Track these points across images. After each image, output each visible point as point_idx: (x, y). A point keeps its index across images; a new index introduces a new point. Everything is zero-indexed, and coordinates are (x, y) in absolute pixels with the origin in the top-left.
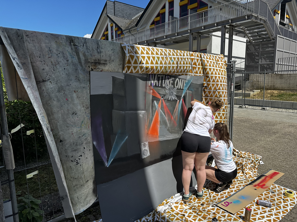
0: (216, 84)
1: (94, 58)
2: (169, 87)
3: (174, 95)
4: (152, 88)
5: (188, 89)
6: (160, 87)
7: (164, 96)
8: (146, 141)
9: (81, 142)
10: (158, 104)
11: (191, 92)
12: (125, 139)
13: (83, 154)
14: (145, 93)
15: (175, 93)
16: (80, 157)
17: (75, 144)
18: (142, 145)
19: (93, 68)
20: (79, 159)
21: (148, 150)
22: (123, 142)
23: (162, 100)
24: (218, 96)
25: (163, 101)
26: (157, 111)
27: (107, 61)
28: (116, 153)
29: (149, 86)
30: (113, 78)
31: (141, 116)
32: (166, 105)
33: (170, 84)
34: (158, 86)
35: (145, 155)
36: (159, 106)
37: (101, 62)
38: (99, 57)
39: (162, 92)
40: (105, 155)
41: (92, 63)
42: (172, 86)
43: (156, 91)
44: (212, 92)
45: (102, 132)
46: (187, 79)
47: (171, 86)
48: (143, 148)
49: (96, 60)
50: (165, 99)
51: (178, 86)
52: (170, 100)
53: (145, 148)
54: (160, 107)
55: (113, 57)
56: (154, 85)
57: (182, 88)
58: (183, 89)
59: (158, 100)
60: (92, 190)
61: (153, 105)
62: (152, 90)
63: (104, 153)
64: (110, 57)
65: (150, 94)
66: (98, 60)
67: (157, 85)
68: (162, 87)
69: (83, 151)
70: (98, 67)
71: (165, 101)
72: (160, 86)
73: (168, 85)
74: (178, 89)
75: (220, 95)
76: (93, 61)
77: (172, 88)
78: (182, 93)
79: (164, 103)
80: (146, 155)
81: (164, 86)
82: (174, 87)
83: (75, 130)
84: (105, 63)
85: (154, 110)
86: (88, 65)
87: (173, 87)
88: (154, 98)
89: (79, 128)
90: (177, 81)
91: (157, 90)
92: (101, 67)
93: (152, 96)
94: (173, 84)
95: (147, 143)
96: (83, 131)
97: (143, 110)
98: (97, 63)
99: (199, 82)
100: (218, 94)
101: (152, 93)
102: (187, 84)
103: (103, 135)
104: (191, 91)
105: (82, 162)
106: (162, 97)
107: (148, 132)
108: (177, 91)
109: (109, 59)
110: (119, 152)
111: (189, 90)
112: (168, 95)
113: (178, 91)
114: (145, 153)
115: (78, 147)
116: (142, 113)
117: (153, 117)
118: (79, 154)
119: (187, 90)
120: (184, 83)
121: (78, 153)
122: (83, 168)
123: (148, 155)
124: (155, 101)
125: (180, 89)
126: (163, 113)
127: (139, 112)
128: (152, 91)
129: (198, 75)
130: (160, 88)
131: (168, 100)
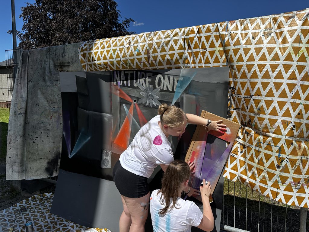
0: (251, 83)
1: (59, 62)
2: (145, 87)
3: (156, 99)
4: (119, 87)
5: (186, 91)
6: (129, 87)
7: (138, 100)
8: (110, 150)
9: (39, 127)
10: (128, 109)
11: (194, 97)
12: (88, 139)
13: (39, 137)
14: (111, 93)
15: (158, 97)
16: (37, 138)
17: (34, 127)
18: (104, 153)
19: (61, 70)
20: (36, 139)
21: (110, 162)
22: (85, 142)
23: (134, 104)
24: (256, 110)
25: (137, 106)
26: (128, 117)
27: (69, 62)
29: (114, 86)
30: (77, 77)
31: (106, 119)
32: (141, 112)
33: (145, 84)
34: (127, 86)
35: (104, 165)
36: (131, 112)
37: (65, 64)
38: (63, 60)
39: (134, 93)
40: (69, 147)
41: (59, 66)
42: (151, 86)
43: (125, 92)
44: (243, 99)
45: (70, 126)
46: (181, 75)
47: (149, 87)
48: (104, 157)
49: (61, 63)
50: (140, 104)
51: (162, 87)
52: (149, 106)
53: (106, 158)
54: (132, 114)
55: (75, 58)
56: (121, 84)
57: (170, 89)
58: (173, 91)
59: (128, 104)
60: (45, 168)
61: (122, 109)
62: (119, 90)
64: (72, 59)
65: (116, 95)
66: (63, 63)
67: (125, 84)
68: (132, 86)
69: (40, 135)
70: (64, 68)
71: (139, 107)
72: (129, 85)
73: (142, 85)
74: (162, 90)
75: (259, 109)
76: (59, 64)
77: (149, 88)
78: (173, 98)
79: (138, 109)
80: (107, 166)
81: (135, 85)
82: (155, 88)
83: (36, 117)
84: (69, 64)
85: (123, 115)
86: (56, 68)
87: (153, 88)
88: (123, 101)
89: (39, 116)
90: (160, 78)
91: (126, 90)
92: (66, 69)
93: (120, 97)
94: (152, 83)
95: (110, 153)
96: (42, 119)
97: (108, 113)
98: (62, 65)
99: (215, 79)
100: (254, 105)
101: (119, 95)
102: (182, 83)
104: (194, 95)
105: (37, 142)
106: (135, 101)
107: (113, 141)
108: (161, 94)
109: (71, 61)
111: (188, 94)
112: (145, 99)
113: (163, 94)
114: (106, 162)
115: (36, 130)
116: (107, 116)
117: (121, 124)
118: (37, 136)
119: (183, 94)
120: (176, 82)
121: (35, 134)
122: (38, 147)
123: (108, 166)
124: (124, 105)
125: (167, 90)
126: (136, 122)
127: (104, 114)
128: (118, 92)
129: (211, 65)
130: (131, 88)
131: (145, 106)
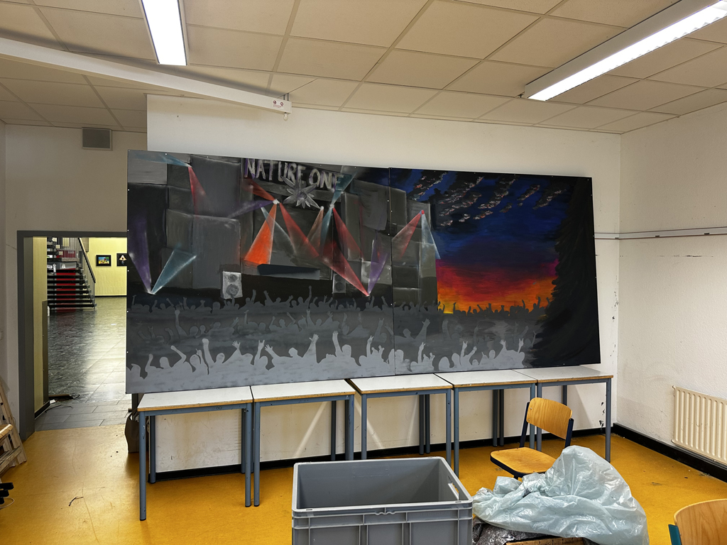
2: (294, 183)
3: (310, 198)
4: (253, 181)
5: (347, 190)
6: (271, 181)
8: (238, 271)
10: (268, 210)
11: (357, 196)
12: (191, 260)
18: (227, 277)
21: (240, 288)
22: (185, 264)
23: (278, 205)
25: (282, 207)
26: (267, 222)
28: (170, 279)
29: (245, 178)
31: (227, 226)
32: (289, 215)
33: (296, 179)
34: (267, 180)
35: (230, 294)
36: (272, 216)
39: (278, 190)
40: (147, 277)
42: (303, 182)
43: (264, 188)
45: (146, 241)
46: (341, 171)
47: (301, 182)
48: (229, 282)
50: (287, 204)
51: (318, 183)
52: (300, 207)
53: (233, 283)
54: (275, 217)
56: (258, 176)
57: (329, 187)
61: (258, 212)
62: (253, 185)
63: (147, 274)
65: (248, 191)
67: (264, 178)
68: (275, 181)
71: (285, 207)
72: (270, 179)
73: (291, 180)
77: (301, 185)
78: (332, 197)
79: (284, 211)
81: (280, 180)
82: (308, 184)
87: (305, 185)
90: (316, 173)
91: (265, 186)
94: (305, 179)
95: (238, 275)
101: (252, 191)
102: (343, 180)
103: (147, 246)
104: (357, 194)
107: (242, 257)
108: (317, 193)
110: (175, 279)
111: (350, 193)
112: (294, 197)
113: (320, 192)
114: (232, 290)
116: (230, 222)
117: (255, 234)
119: (344, 193)
120: (335, 179)
123: (237, 295)
125: (325, 188)
126: (282, 229)
127: (224, 219)
128: (252, 187)
130: (273, 184)
131: (293, 207)
